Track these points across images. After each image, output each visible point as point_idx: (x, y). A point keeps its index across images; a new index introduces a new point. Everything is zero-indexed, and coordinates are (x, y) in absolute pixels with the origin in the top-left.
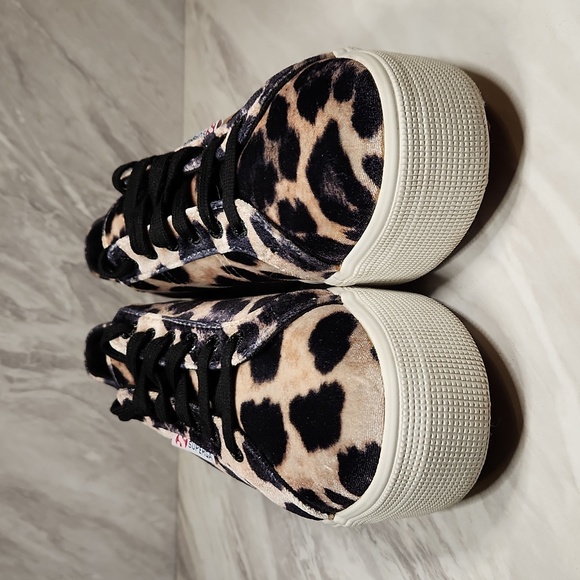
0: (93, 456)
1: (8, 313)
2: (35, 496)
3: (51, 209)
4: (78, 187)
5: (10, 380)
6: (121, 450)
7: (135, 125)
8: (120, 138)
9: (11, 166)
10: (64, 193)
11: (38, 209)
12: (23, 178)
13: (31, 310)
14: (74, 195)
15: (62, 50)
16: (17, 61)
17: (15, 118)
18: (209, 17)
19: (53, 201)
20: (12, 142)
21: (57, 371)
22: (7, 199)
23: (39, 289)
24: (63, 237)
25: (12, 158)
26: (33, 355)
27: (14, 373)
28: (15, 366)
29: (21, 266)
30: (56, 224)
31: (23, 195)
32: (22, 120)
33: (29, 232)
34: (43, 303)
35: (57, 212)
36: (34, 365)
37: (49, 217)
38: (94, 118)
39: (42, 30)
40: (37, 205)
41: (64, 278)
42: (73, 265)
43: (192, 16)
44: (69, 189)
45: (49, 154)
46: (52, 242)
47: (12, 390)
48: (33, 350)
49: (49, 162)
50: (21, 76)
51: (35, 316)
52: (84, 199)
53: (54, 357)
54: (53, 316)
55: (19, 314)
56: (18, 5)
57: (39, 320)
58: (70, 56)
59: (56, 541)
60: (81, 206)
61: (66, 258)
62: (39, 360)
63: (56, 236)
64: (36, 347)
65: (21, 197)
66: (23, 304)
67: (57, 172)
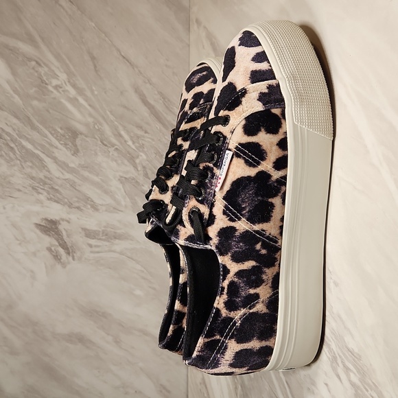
0: (138, 292)
1: (89, 207)
2: (104, 315)
3: (113, 145)
4: (128, 132)
5: (91, 246)
6: (154, 289)
7: (161, 93)
8: (152, 102)
9: (90, 120)
10: (121, 136)
11: (106, 145)
12: (96, 127)
13: (102, 205)
14: (126, 137)
15: (118, 50)
16: (93, 58)
17: (92, 91)
18: (205, 27)
19: (114, 140)
20: (90, 105)
21: (117, 241)
22: (87, 139)
23: (106, 192)
24: (120, 162)
25: (91, 115)
26: (103, 232)
27: (93, 242)
28: (94, 238)
29: (96, 179)
30: (116, 154)
31: (96, 137)
32: (96, 93)
33: (100, 159)
34: (109, 200)
35: (116, 147)
36: (104, 237)
37: (111, 150)
38: (137, 90)
39: (107, 39)
40: (105, 143)
41: (121, 186)
42: (125, 178)
43: (194, 27)
44: (123, 133)
45: (111, 112)
46: (114, 164)
47: (91, 252)
48: (103, 229)
49: (112, 118)
50: (95, 67)
51: (104, 208)
52: (131, 138)
53: (115, 233)
54: (114, 208)
55: (95, 208)
56: (94, 25)
57: (106, 211)
58: (123, 54)
59: (117, 342)
60: (130, 143)
61: (121, 174)
62: (106, 235)
63: (116, 161)
64: (105, 227)
65: (96, 138)
66: (98, 201)
67: (116, 123)
